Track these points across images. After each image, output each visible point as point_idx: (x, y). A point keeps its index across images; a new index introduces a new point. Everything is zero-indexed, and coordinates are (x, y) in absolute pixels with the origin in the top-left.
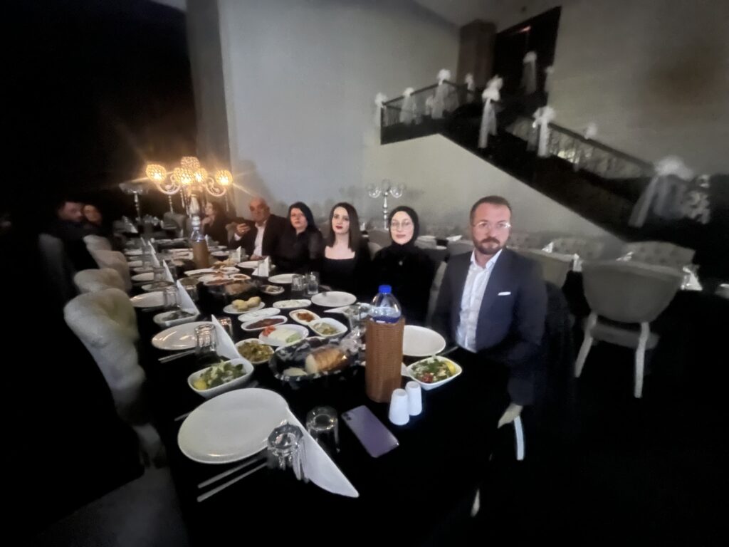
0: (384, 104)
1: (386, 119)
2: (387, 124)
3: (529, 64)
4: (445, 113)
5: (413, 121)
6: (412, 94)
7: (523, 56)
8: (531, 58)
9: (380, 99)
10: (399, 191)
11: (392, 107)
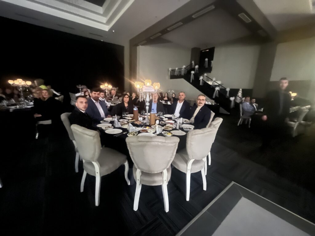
0: (171, 70)
1: (172, 73)
2: (172, 75)
3: (206, 61)
4: (184, 74)
5: (178, 75)
6: (177, 69)
7: (205, 59)
8: (207, 60)
9: (170, 69)
10: (174, 91)
11: (173, 71)
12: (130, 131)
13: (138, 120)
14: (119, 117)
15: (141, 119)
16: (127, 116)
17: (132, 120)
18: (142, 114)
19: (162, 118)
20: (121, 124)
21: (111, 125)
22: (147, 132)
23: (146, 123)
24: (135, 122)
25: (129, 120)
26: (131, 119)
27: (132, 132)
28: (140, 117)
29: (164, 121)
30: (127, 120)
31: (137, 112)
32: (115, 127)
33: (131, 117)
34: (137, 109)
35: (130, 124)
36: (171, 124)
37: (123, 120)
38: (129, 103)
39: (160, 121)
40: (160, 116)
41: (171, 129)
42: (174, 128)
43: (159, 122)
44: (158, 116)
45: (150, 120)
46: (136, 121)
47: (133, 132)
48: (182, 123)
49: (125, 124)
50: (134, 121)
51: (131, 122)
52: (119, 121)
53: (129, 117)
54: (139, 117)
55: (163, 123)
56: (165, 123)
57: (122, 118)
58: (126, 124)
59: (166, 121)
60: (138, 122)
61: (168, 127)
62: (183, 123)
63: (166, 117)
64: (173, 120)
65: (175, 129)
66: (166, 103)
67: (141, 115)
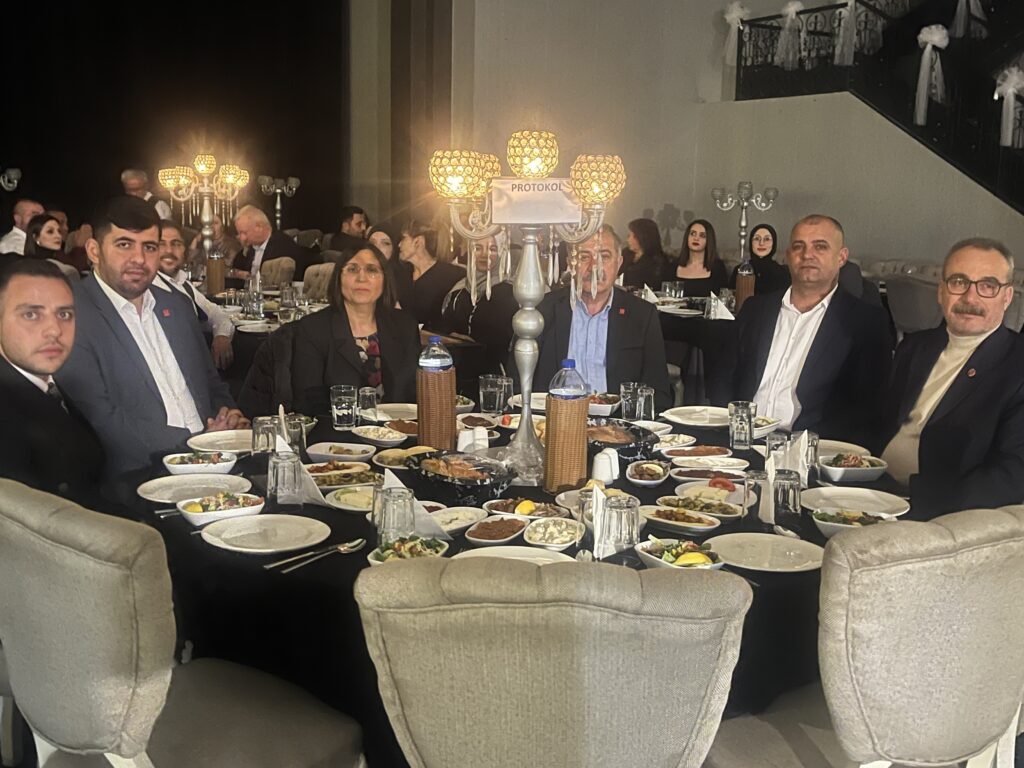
0: (751, 23)
1: (748, 50)
2: (748, 63)
4: (858, 55)
5: (800, 62)
6: (798, 13)
9: (735, 16)
10: (766, 199)
11: (763, 28)
12: (391, 536)
13: (454, 451)
14: (306, 424)
15: (474, 439)
16: (369, 414)
17: (404, 445)
18: (490, 405)
19: (646, 432)
20: (321, 481)
21: (248, 485)
22: (520, 541)
23: (512, 473)
24: (427, 464)
25: (380, 447)
26: (398, 436)
27: (403, 541)
28: (472, 423)
29: (659, 456)
30: (372, 449)
31: (449, 381)
32: (274, 498)
33: (398, 425)
34: (449, 361)
35: (391, 480)
36: (713, 484)
37: (340, 451)
38: (381, 311)
39: (626, 455)
40: (632, 415)
41: (711, 520)
42: (741, 511)
43: (623, 465)
44: (617, 413)
45: (546, 447)
46: (437, 456)
47: (413, 538)
48: (813, 473)
49: (348, 479)
50: (421, 457)
51: (400, 461)
52: (306, 459)
53: (381, 424)
54: (459, 424)
55: (653, 475)
56: (672, 473)
57: (324, 431)
58: (361, 478)
59: (677, 460)
60: (454, 460)
61: (689, 504)
62: (818, 477)
63: (678, 429)
64: (737, 454)
65: (750, 522)
66: (691, 306)
67: (476, 409)
